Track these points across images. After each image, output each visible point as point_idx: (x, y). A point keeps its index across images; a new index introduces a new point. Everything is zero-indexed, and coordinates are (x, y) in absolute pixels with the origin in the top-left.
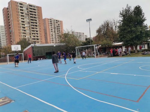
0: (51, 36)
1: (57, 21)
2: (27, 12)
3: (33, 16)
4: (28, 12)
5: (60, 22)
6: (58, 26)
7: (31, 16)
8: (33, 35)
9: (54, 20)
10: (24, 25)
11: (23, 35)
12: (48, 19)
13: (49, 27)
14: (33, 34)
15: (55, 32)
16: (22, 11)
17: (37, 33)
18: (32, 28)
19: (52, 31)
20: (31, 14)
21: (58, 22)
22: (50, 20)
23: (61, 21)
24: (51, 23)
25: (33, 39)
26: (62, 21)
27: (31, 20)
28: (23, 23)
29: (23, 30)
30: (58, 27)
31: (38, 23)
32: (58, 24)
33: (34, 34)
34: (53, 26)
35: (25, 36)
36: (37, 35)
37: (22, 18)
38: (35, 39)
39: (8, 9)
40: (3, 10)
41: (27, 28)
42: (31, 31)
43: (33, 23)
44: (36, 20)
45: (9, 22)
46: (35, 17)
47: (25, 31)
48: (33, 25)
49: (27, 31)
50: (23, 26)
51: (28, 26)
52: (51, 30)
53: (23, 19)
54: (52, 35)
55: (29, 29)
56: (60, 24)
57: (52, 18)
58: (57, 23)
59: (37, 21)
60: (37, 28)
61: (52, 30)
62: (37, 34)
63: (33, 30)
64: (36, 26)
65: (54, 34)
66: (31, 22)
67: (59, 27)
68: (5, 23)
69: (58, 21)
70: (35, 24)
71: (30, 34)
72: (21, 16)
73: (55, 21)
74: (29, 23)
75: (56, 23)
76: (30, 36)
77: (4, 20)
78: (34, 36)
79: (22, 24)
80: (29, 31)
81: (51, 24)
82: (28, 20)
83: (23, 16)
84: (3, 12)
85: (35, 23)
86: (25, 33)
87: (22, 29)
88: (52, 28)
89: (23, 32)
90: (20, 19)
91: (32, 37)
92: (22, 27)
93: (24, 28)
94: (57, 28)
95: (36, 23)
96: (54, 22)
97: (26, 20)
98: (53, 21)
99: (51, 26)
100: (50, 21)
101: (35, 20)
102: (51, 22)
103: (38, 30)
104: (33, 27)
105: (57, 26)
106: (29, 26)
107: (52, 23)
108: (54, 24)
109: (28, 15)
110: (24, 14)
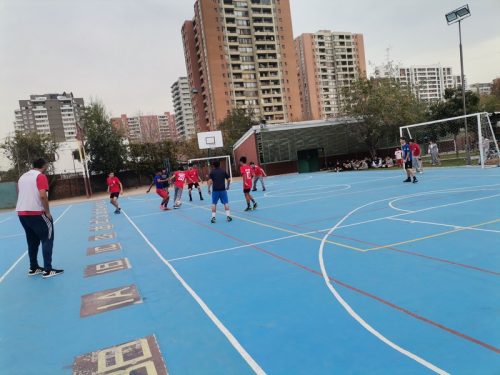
0: (322, 92)
1: (341, 37)
2: (245, 23)
3: (265, 33)
4: (248, 25)
5: (352, 40)
6: (346, 53)
7: (259, 33)
8: (267, 95)
9: (332, 37)
10: (239, 66)
11: (236, 98)
12: (312, 36)
13: (315, 64)
14: (264, 91)
15: (334, 77)
16: (231, 25)
17: (277, 87)
18: (262, 74)
19: (325, 77)
20: (257, 29)
21: (345, 40)
22: (320, 37)
23: (356, 36)
24: (322, 47)
25: (265, 108)
26: (361, 36)
27: (259, 47)
28: (235, 62)
29: (236, 83)
30: (347, 60)
31: (278, 56)
32: (346, 47)
33: (268, 91)
34: (328, 60)
35: (243, 101)
36: (276, 95)
37: (231, 47)
38: (270, 108)
39: (194, 23)
40: (183, 28)
41: (247, 76)
42: (260, 84)
43: (264, 56)
44: (273, 47)
45: (200, 65)
46: (269, 38)
47: (241, 84)
48: (265, 64)
49: (248, 85)
50: (237, 71)
51: (250, 67)
52: (321, 73)
53: (236, 48)
54: (326, 90)
55: (252, 76)
56: (352, 47)
57: (326, 31)
58: (342, 43)
59: (277, 47)
60: (275, 73)
61: (324, 70)
62: (278, 90)
63: (264, 78)
64: (274, 65)
65: (332, 84)
66: (259, 55)
67: (350, 57)
68: (188, 69)
69: (348, 37)
70: (270, 60)
71: (256, 93)
72: (230, 38)
73: (337, 40)
74: (252, 58)
75: (338, 46)
76: (257, 101)
77: (187, 61)
78: (269, 100)
79: (234, 66)
80: (253, 85)
81: (322, 50)
82: (248, 50)
83: (235, 39)
84: (184, 37)
85: (270, 55)
86: (242, 92)
87: (233, 79)
88: (324, 63)
89: (238, 89)
90: (227, 49)
91: (262, 101)
92: (234, 74)
93: (239, 75)
94: (344, 63)
95: (274, 55)
96: (333, 44)
97: (245, 50)
98: (327, 40)
99: (323, 57)
100: (317, 40)
101: (269, 46)
102: (321, 44)
103: (279, 77)
104: (263, 69)
105: (344, 57)
106: (254, 69)
107: (326, 46)
108: (333, 50)
109: (249, 32)
110: (238, 31)
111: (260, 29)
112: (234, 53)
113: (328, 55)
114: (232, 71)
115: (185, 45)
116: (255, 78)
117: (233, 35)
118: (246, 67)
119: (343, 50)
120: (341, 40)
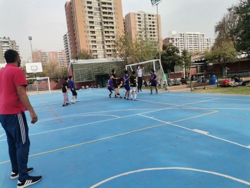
1: (149, 15)
2: (97, 5)
3: (108, 11)
4: (99, 5)
5: (155, 17)
6: (152, 24)
7: (104, 10)
8: (108, 44)
9: (145, 15)
10: (93, 27)
11: (92, 44)
12: (135, 14)
13: (136, 28)
14: (107, 41)
15: (145, 36)
16: (89, 5)
17: (113, 39)
18: (106, 32)
19: (141, 35)
20: (104, 8)
21: (151, 17)
22: (138, 15)
23: (157, 16)
24: (139, 20)
25: (107, 50)
26: (160, 15)
27: (104, 18)
28: (91, 25)
29: (91, 36)
30: (152, 27)
31: (115, 23)
32: (152, 21)
33: (109, 41)
34: (143, 27)
35: (96, 46)
36: (113, 44)
37: (89, 17)
38: (110, 50)
39: (70, 3)
40: (66, 5)
41: (98, 33)
42: (105, 37)
43: (107, 22)
44: (112, 18)
46: (110, 13)
47: (95, 37)
48: (108, 27)
49: (98, 38)
50: (92, 30)
51: (100, 28)
53: (92, 17)
55: (101, 33)
56: (155, 21)
57: (142, 12)
58: (150, 19)
59: (114, 18)
60: (113, 32)
61: (140, 32)
63: (107, 34)
64: (113, 28)
66: (105, 22)
67: (154, 26)
69: (153, 16)
70: (111, 25)
71: (103, 42)
72: (89, 12)
73: (147, 17)
74: (101, 24)
75: (148, 20)
76: (103, 46)
78: (109, 46)
79: (91, 27)
80: (101, 38)
81: (140, 22)
82: (99, 19)
83: (92, 12)
84: (66, 10)
85: (110, 22)
86: (95, 41)
87: (90, 34)
88: (140, 29)
89: (93, 40)
90: (87, 18)
91: (106, 47)
92: (91, 32)
93: (93, 32)
94: (151, 29)
95: (112, 23)
96: (145, 19)
97: (97, 19)
98: (142, 17)
99: (140, 25)
101: (110, 18)
102: (139, 18)
103: (115, 34)
104: (107, 30)
105: (150, 26)
106: (102, 30)
107: (142, 20)
108: (145, 22)
109: (100, 9)
110: (93, 9)
111: (105, 8)
112: (91, 20)
113: (143, 24)
114: (90, 30)
115: (66, 14)
116: (102, 34)
117: (90, 10)
118: (98, 28)
119: (150, 22)
120: (149, 17)
